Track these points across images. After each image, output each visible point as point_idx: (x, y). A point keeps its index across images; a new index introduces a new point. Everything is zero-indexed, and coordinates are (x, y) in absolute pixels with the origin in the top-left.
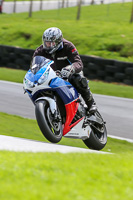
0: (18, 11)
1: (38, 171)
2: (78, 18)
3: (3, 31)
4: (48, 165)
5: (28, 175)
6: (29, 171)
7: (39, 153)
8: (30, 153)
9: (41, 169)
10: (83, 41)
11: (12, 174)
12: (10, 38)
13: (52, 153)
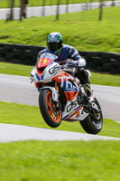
0: (46, 14)
1: (63, 158)
2: (100, 18)
3: (34, 33)
4: (71, 152)
5: (53, 162)
6: (54, 158)
7: (64, 142)
8: (57, 142)
9: (65, 156)
10: (105, 39)
11: (39, 161)
12: (40, 39)
13: (76, 141)
